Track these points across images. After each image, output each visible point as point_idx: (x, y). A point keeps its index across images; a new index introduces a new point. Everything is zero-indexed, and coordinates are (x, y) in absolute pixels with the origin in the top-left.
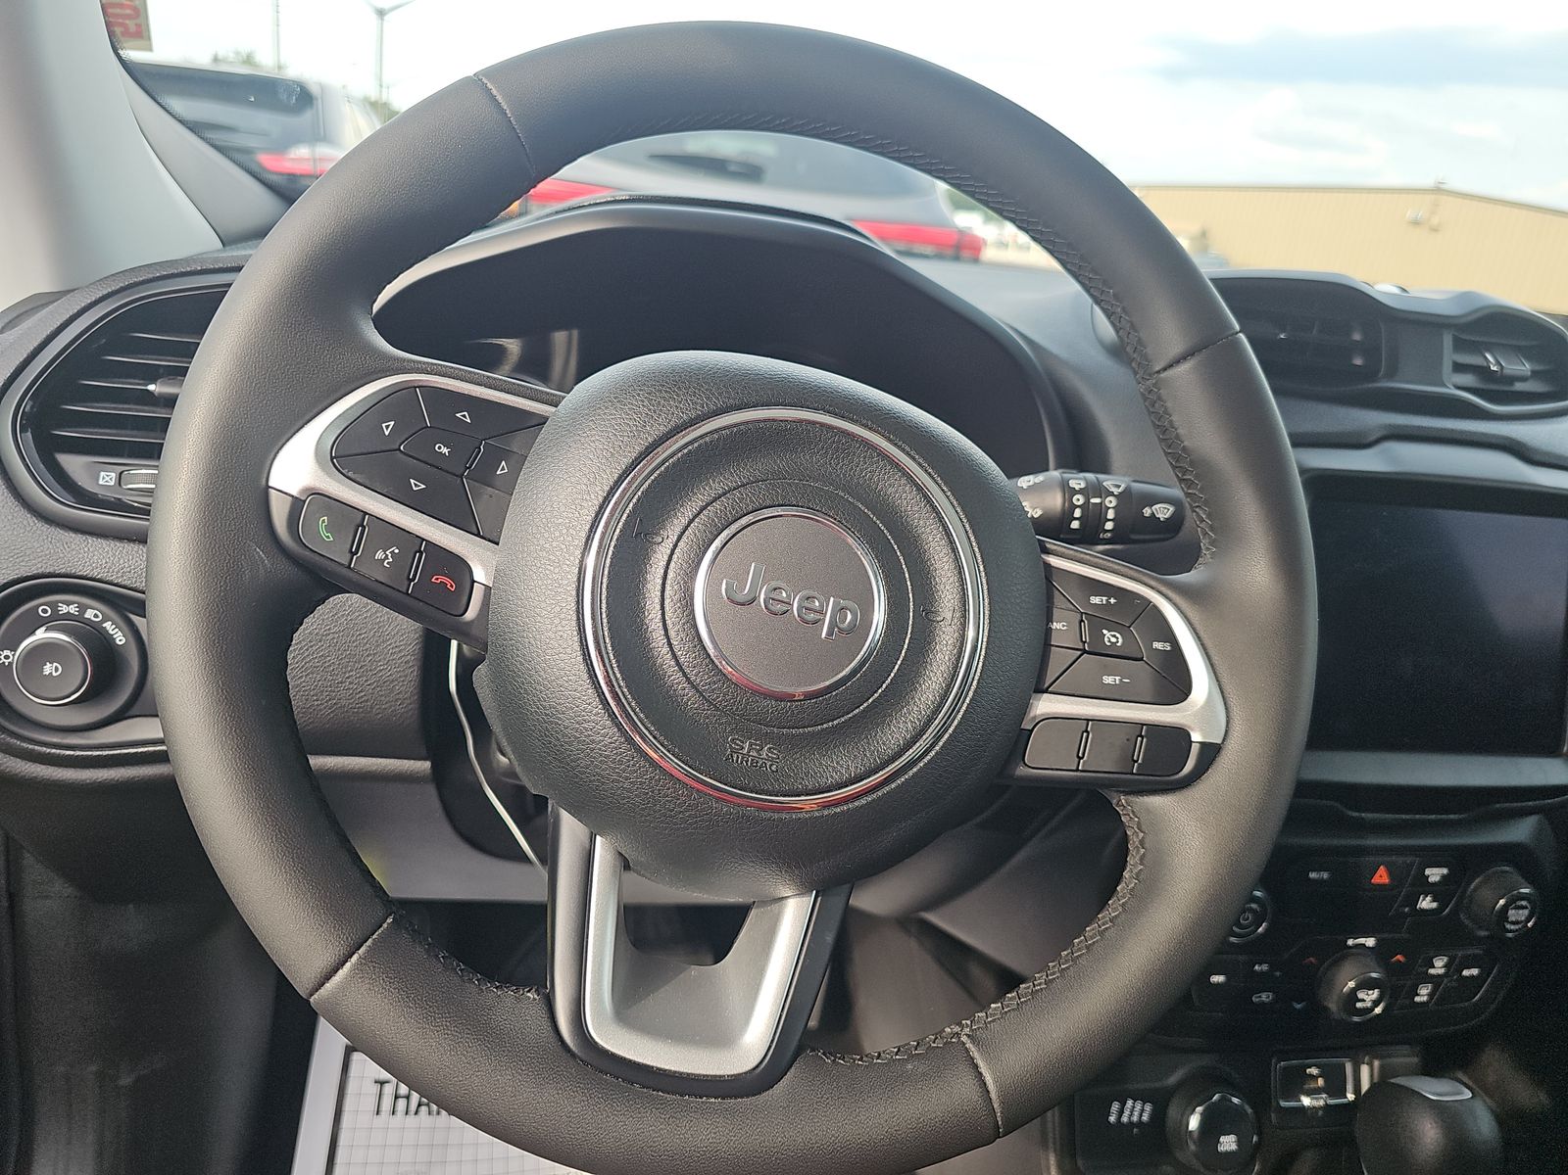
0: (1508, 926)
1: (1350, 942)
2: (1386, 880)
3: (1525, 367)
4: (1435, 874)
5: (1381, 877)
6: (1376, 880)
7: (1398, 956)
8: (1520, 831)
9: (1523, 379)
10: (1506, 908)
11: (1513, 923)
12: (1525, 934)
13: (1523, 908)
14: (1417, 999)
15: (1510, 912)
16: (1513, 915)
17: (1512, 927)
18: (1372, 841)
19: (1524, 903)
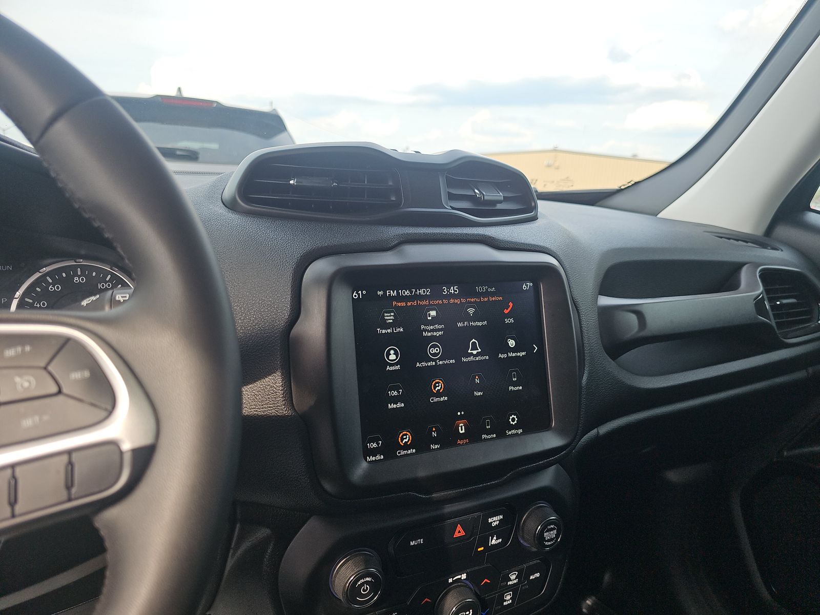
0: (546, 543)
1: (450, 580)
2: (463, 533)
3: (500, 195)
4: (495, 521)
5: (459, 532)
6: (457, 535)
7: (486, 580)
8: (546, 479)
9: (500, 202)
10: (542, 532)
11: (549, 541)
12: (556, 548)
13: (552, 529)
14: (505, 603)
15: (545, 534)
16: (547, 535)
17: (549, 543)
18: (449, 509)
19: (552, 526)
